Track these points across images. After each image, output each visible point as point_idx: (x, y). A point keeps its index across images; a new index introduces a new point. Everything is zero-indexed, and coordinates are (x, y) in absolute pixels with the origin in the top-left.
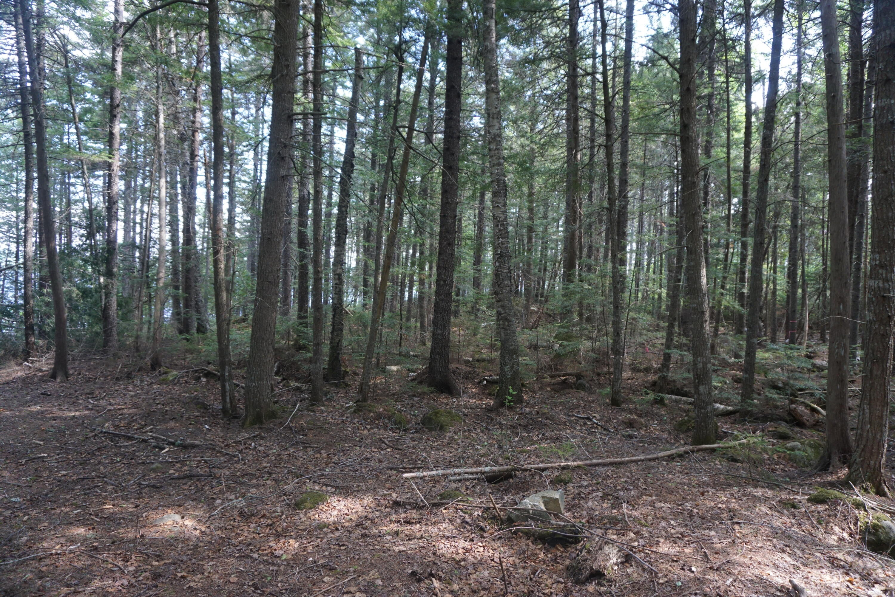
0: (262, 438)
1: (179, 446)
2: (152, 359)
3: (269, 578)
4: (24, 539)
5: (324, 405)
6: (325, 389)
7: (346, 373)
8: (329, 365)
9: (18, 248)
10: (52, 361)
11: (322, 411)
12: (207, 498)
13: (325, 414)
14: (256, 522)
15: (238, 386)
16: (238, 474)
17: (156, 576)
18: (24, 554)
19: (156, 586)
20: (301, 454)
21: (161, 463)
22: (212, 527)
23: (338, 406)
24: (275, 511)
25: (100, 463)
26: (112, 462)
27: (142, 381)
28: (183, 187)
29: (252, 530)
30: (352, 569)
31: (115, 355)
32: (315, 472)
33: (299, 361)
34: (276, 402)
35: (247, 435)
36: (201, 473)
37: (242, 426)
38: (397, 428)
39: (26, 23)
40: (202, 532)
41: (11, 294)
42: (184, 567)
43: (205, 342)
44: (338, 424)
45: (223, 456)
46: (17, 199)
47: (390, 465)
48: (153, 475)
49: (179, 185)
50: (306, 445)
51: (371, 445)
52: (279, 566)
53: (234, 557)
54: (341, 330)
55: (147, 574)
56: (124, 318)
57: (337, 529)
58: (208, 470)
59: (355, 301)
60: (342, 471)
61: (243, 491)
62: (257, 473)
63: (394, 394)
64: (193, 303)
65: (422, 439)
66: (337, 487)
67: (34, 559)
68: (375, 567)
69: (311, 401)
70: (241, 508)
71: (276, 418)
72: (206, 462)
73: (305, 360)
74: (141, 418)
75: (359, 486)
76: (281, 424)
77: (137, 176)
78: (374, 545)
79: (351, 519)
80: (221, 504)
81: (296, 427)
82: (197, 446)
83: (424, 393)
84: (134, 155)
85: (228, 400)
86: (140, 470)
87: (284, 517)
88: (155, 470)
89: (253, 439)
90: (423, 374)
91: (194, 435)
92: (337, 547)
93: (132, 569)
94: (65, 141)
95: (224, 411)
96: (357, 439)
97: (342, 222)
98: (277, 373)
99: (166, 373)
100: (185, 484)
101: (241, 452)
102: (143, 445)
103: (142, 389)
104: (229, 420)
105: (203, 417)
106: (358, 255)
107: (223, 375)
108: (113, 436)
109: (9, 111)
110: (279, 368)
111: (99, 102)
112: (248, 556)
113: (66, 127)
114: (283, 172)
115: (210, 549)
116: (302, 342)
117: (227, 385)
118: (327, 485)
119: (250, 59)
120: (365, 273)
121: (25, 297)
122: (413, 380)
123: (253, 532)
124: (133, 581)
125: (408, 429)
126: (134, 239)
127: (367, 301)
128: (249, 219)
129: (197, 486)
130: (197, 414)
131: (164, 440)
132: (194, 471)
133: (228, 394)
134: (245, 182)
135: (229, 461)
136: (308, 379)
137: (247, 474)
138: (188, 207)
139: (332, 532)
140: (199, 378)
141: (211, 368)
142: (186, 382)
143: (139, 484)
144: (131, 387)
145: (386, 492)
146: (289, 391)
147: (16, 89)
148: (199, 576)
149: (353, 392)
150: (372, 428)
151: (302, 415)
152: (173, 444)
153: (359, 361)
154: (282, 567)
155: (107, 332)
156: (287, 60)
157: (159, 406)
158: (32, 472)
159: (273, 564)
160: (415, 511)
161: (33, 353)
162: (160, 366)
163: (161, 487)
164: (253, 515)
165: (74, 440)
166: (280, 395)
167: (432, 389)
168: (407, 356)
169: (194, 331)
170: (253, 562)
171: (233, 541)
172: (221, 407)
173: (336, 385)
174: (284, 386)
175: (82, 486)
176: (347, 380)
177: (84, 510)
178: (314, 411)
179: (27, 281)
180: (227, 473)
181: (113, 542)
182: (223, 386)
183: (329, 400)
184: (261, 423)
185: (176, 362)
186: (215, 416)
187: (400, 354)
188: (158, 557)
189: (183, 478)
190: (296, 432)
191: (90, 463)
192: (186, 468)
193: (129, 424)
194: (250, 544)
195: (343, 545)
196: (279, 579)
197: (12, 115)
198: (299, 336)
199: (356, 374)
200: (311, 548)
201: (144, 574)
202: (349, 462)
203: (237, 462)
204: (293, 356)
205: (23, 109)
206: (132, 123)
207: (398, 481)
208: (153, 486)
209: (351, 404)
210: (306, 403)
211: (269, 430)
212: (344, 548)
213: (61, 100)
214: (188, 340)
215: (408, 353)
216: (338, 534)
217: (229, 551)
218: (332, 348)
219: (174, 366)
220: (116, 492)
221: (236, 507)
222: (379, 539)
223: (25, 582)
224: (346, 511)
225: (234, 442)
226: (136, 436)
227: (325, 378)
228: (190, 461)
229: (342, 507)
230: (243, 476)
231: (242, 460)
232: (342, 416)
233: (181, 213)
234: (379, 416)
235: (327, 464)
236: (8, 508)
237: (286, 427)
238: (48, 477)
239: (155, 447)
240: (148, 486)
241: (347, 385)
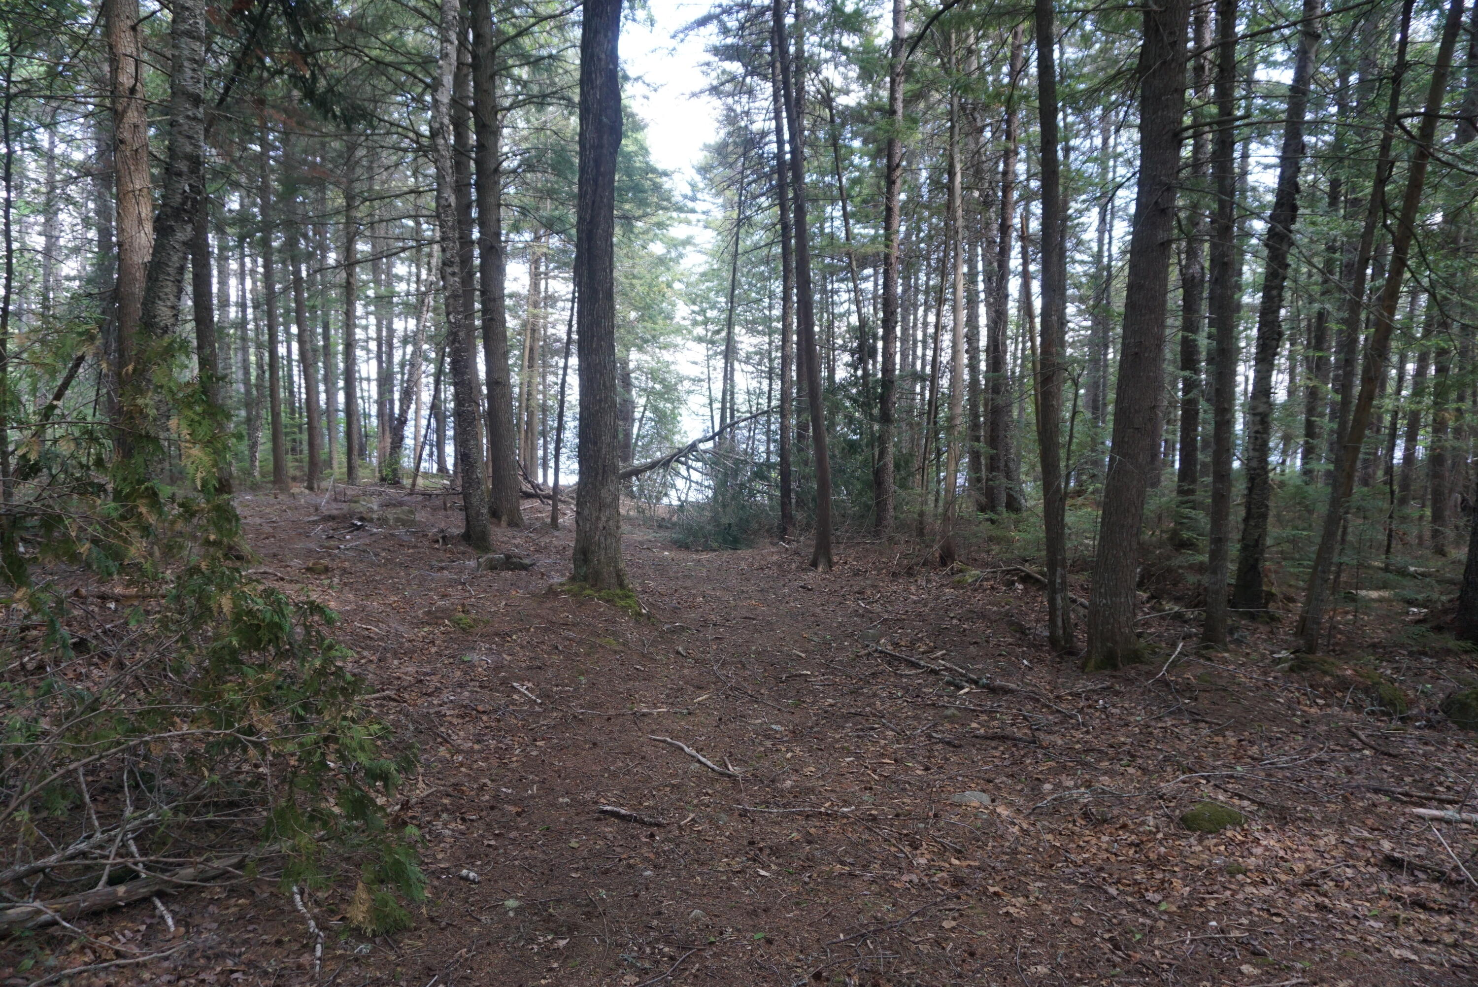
0: (1117, 693)
1: (983, 687)
2: (942, 548)
3: (1138, 937)
4: (789, 783)
5: (1227, 651)
6: (1229, 622)
7: (1271, 596)
8: (1239, 578)
9: (770, 385)
10: (814, 543)
11: (1225, 661)
12: (1029, 776)
13: (1231, 667)
14: (1111, 835)
15: (1074, 601)
16: (1078, 746)
17: (958, 882)
18: (789, 804)
19: (959, 898)
20: (1187, 731)
21: (958, 709)
22: (1039, 825)
23: (1254, 656)
24: (1143, 823)
25: (875, 695)
26: (891, 697)
27: (929, 581)
28: (988, 280)
29: (1104, 846)
30: (1298, 965)
31: (890, 539)
32: (1214, 768)
33: (1180, 567)
34: (1139, 635)
35: (1090, 686)
36: (1019, 735)
37: (1083, 668)
38: (1384, 713)
39: (785, 70)
40: (1022, 830)
41: (762, 448)
42: (998, 878)
43: (1021, 527)
44: (1258, 688)
45: (1052, 713)
46: (770, 319)
47: (1374, 784)
48: (948, 726)
49: (980, 278)
50: (1196, 718)
51: (1328, 736)
52: (1156, 920)
53: (1076, 883)
54: (1264, 516)
55: (945, 874)
56: (903, 485)
57: (1265, 882)
58: (1028, 732)
59: (1284, 462)
60: (1269, 775)
61: (1087, 777)
62: (1111, 751)
63: (1374, 646)
64: (1002, 465)
65: (1445, 743)
66: (1261, 804)
67: (800, 813)
68: (1350, 976)
69: (1203, 640)
70: (1086, 805)
71: (1141, 662)
72: (1025, 718)
73: (1191, 567)
74: (928, 637)
75: (1307, 811)
76: (1150, 674)
77: (919, 270)
78: (1343, 931)
79: (1292, 870)
80: (1053, 791)
81: (1176, 683)
82: (1012, 691)
83: (1448, 652)
84: (914, 238)
85: (1060, 623)
86: (930, 714)
87: (1160, 836)
88: (951, 719)
89: (1100, 692)
90: (1445, 612)
91: (1005, 673)
92: (1265, 915)
93: (923, 861)
94: (827, 230)
95: (1053, 641)
96: (1298, 721)
97: (1270, 317)
98: (1140, 585)
99: (961, 571)
100: (996, 748)
101: (1081, 711)
102: (932, 678)
103: (929, 593)
104: (1059, 656)
105: (1020, 646)
106: (1292, 379)
107: (1052, 582)
108: (891, 659)
109: (763, 199)
110: (1142, 577)
111: (871, 166)
112: (1099, 888)
113: (829, 209)
114: (1161, 236)
115: (1035, 861)
116: (1185, 535)
117: (1059, 599)
118: (1241, 797)
119: (1093, 51)
120: (1311, 410)
121: (783, 452)
122: (1418, 622)
123: (1107, 850)
124: (926, 880)
125: (1409, 718)
126: (914, 364)
127: (1315, 466)
128: (1089, 323)
129: (1012, 755)
130: (1010, 640)
131: (961, 674)
132: (1008, 730)
133: (1059, 613)
134: (1082, 262)
135: (1062, 723)
136: (1197, 600)
137: (1093, 750)
138: (997, 311)
139: (1254, 884)
140: (1013, 583)
141: (1030, 569)
142: (992, 588)
143: (930, 737)
144: (913, 589)
145: (1366, 834)
146: (1163, 618)
147: (772, 167)
148: (1021, 899)
149: (1285, 632)
150: (1327, 705)
151: (1188, 664)
152: (976, 682)
153: (1297, 577)
154: (1160, 924)
155: (881, 506)
156: (1172, 33)
157: (954, 621)
158: (794, 693)
159: (1145, 914)
160: (1437, 886)
161: (790, 529)
162: (953, 560)
163: (960, 746)
164: (1105, 821)
165: (841, 657)
166: (1147, 624)
167: (1469, 644)
168: (1402, 572)
169: (1002, 509)
170: (1108, 900)
171: (1073, 857)
172: (1047, 633)
173: (1252, 617)
174: (1153, 608)
175: (855, 724)
176: (1272, 607)
177: (858, 759)
178: (1209, 659)
179: (784, 428)
180: (1060, 742)
181: (897, 815)
182: (1052, 601)
183: (1239, 642)
184: (1115, 667)
185: (976, 556)
186: (1038, 647)
187: (1386, 569)
188: (959, 853)
189: (992, 738)
190: (1177, 691)
191: (863, 694)
192: (996, 723)
193: (912, 643)
194: (1101, 869)
195: (1278, 915)
196: (1156, 942)
197: (766, 204)
198: (1177, 523)
199: (1291, 600)
200: (1213, 903)
201: (940, 875)
202: (1282, 761)
203: (1077, 727)
204: (1169, 558)
205: (779, 193)
206: (914, 189)
207: (1394, 817)
208: (949, 743)
209: (1284, 654)
210: (1194, 641)
211: (1129, 681)
212: (1280, 920)
213: (823, 174)
214: (993, 522)
215: (1406, 567)
216: (1266, 891)
217: (1067, 871)
218: (1245, 549)
219: (974, 562)
220: (898, 742)
221: (1076, 801)
222: (1354, 922)
223: (792, 843)
224: (1282, 853)
225: (1070, 694)
226: (922, 663)
227: (1232, 604)
228: (1002, 714)
229: (1272, 843)
230: (1087, 751)
231: (1084, 725)
232: (1265, 674)
233: (983, 320)
234: (1343, 685)
235: (1238, 759)
236: (768, 737)
237: (1158, 681)
238: (813, 703)
239: (949, 683)
240: (941, 741)
241: (1273, 618)
